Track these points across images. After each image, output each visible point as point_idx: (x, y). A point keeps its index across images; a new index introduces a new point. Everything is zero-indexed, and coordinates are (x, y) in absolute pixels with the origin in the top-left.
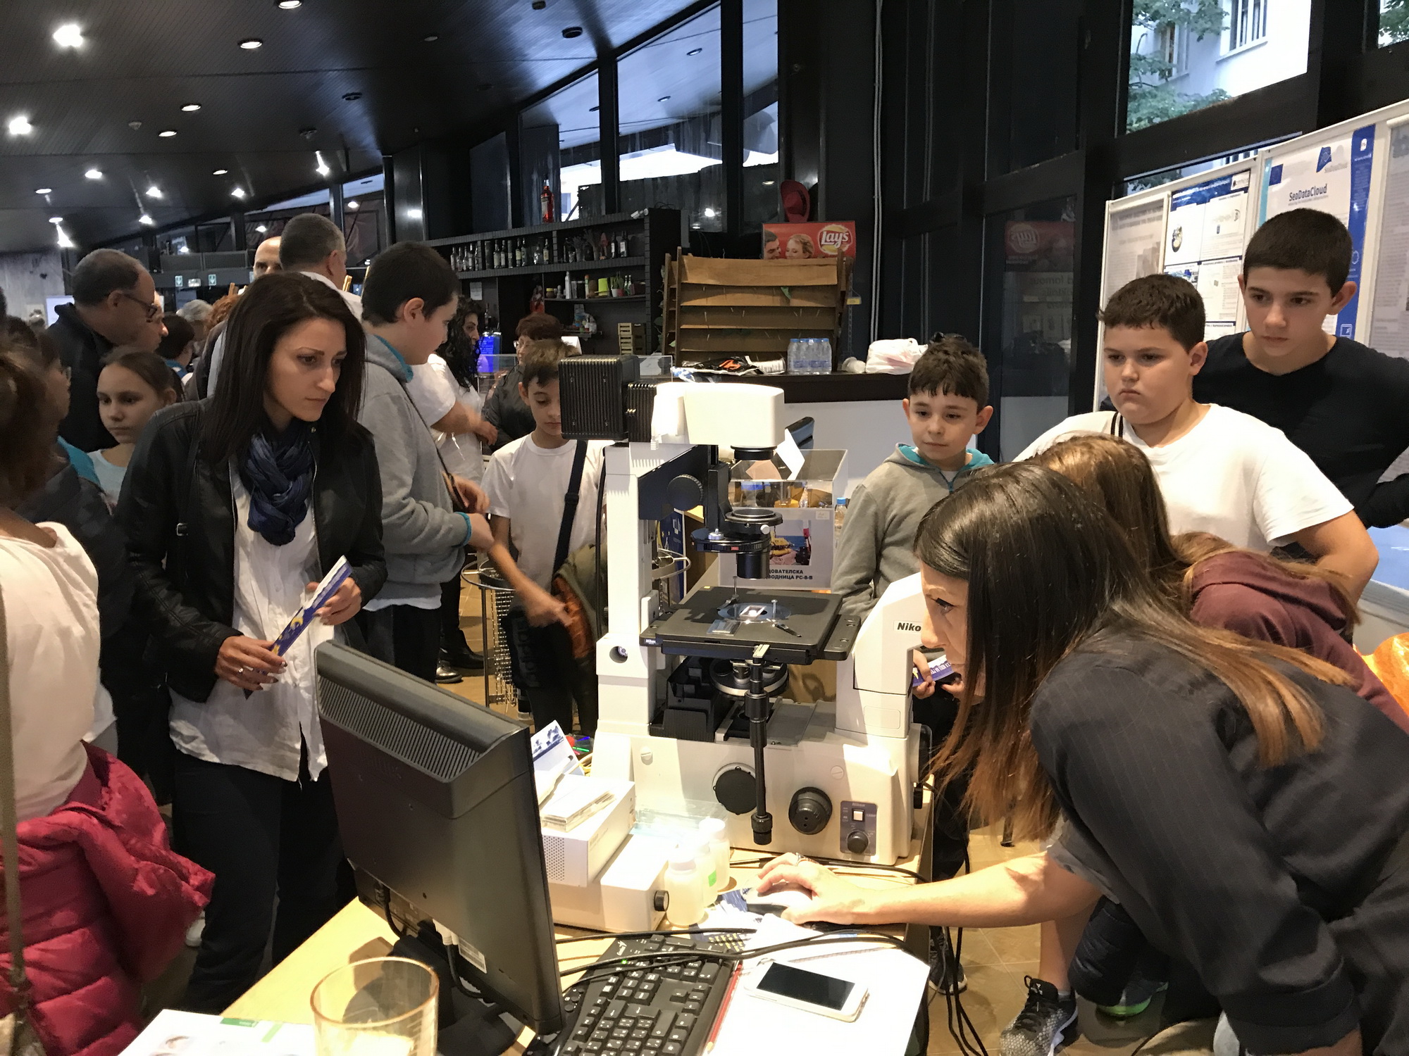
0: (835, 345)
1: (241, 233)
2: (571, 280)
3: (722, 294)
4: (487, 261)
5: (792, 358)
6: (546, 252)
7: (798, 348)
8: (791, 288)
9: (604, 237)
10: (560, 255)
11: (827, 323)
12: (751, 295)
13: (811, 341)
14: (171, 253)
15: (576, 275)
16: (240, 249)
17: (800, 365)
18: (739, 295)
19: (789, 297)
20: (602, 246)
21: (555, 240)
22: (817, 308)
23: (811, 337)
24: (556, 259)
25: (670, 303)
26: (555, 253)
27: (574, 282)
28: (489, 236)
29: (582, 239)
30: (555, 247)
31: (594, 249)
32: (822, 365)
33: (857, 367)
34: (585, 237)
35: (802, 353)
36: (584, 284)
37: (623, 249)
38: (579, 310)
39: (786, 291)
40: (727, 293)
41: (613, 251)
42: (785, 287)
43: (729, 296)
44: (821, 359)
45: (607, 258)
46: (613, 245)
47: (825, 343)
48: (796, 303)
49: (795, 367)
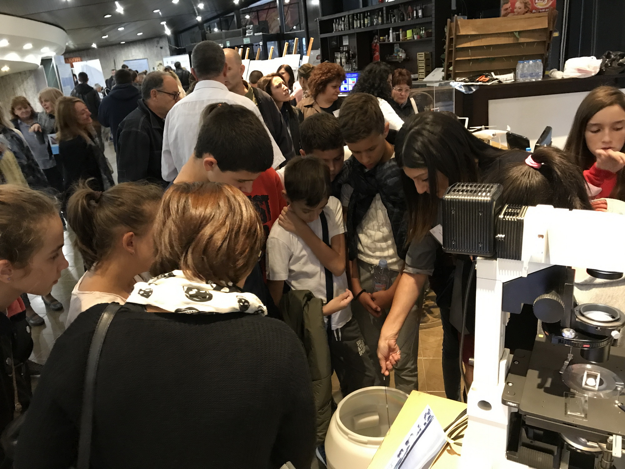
0: (544, 62)
1: (239, 20)
2: (393, 32)
3: (480, 39)
4: (351, 25)
5: (519, 72)
6: (380, 18)
7: (523, 67)
8: (520, 32)
9: (410, 8)
10: (387, 19)
11: (541, 50)
12: (496, 38)
13: (531, 62)
14: (210, 33)
15: (396, 29)
16: (239, 28)
17: (523, 76)
18: (489, 39)
19: (518, 37)
20: (409, 13)
21: (385, 12)
22: (534, 42)
23: (531, 59)
24: (385, 22)
25: (450, 46)
26: (385, 19)
27: (394, 33)
28: (352, 12)
29: (398, 10)
30: (385, 15)
31: (405, 15)
32: (537, 75)
33: (558, 75)
34: (400, 8)
35: (525, 69)
36: (399, 34)
37: (420, 14)
38: (396, 47)
39: (517, 34)
40: (482, 38)
41: (415, 15)
42: (516, 32)
43: (483, 40)
44: (537, 72)
45: (412, 19)
46: (415, 12)
47: (539, 62)
48: (522, 40)
49: (521, 77)
